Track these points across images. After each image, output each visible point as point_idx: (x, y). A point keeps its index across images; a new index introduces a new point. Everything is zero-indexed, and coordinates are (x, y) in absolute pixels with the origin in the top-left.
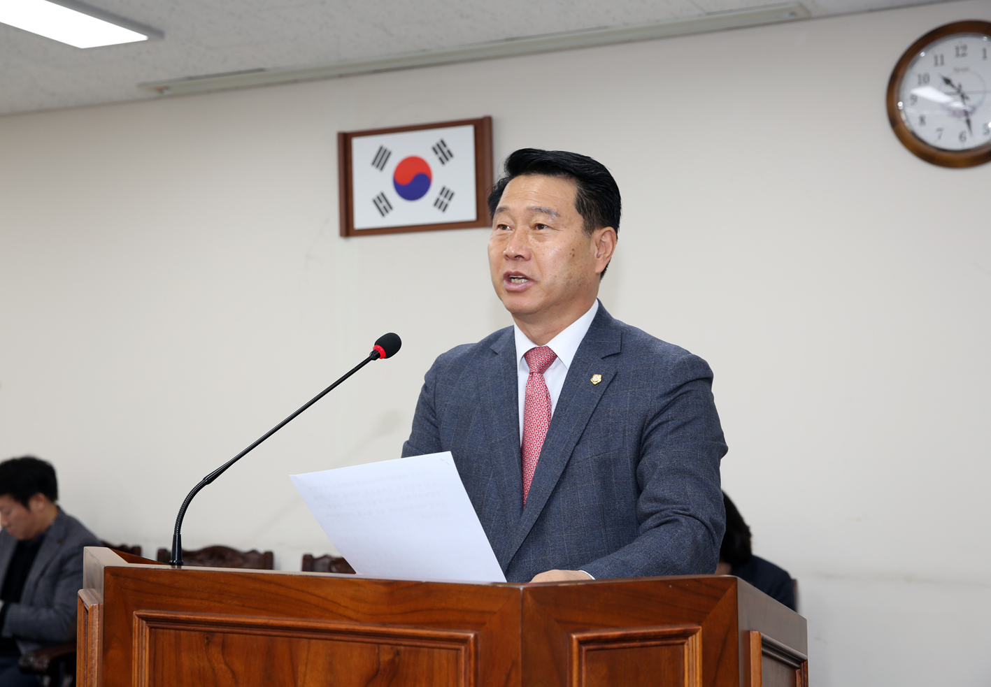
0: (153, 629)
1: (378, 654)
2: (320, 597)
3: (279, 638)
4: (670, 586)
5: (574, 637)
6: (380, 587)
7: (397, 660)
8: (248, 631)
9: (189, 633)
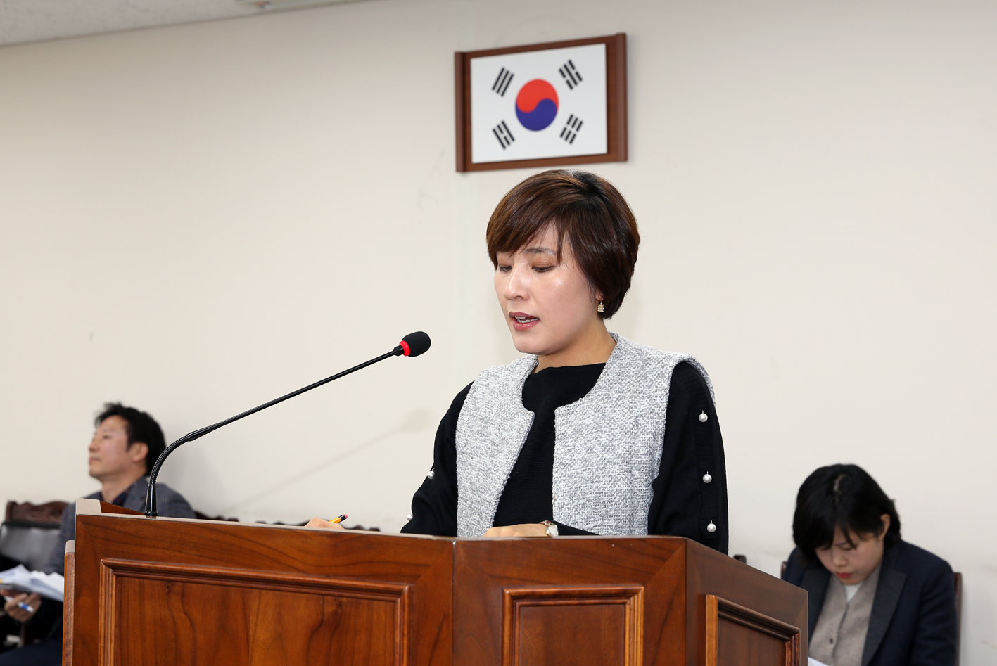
0: (120, 578)
1: (323, 605)
2: (270, 548)
3: (233, 588)
4: (613, 545)
5: (507, 592)
6: (325, 538)
7: (340, 611)
8: (204, 581)
9: (151, 581)
